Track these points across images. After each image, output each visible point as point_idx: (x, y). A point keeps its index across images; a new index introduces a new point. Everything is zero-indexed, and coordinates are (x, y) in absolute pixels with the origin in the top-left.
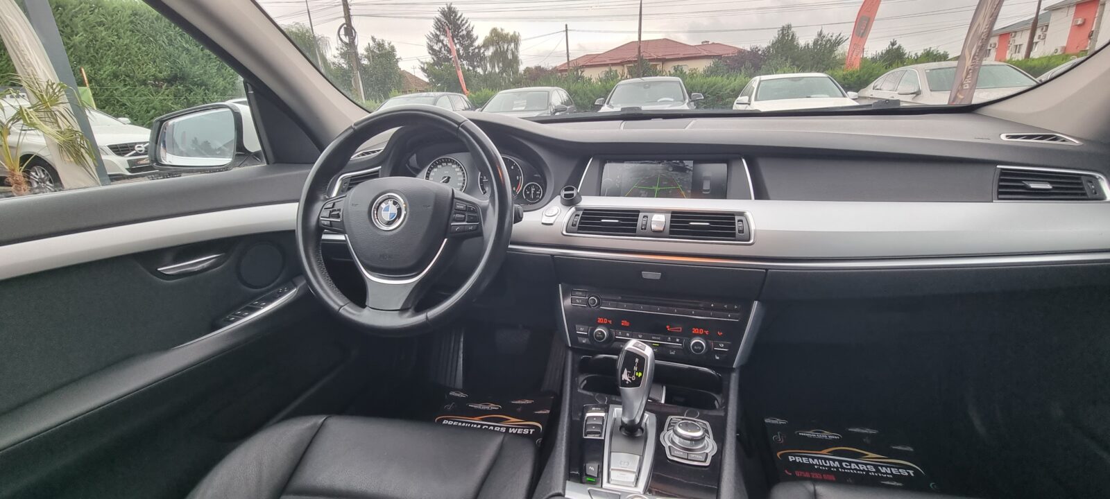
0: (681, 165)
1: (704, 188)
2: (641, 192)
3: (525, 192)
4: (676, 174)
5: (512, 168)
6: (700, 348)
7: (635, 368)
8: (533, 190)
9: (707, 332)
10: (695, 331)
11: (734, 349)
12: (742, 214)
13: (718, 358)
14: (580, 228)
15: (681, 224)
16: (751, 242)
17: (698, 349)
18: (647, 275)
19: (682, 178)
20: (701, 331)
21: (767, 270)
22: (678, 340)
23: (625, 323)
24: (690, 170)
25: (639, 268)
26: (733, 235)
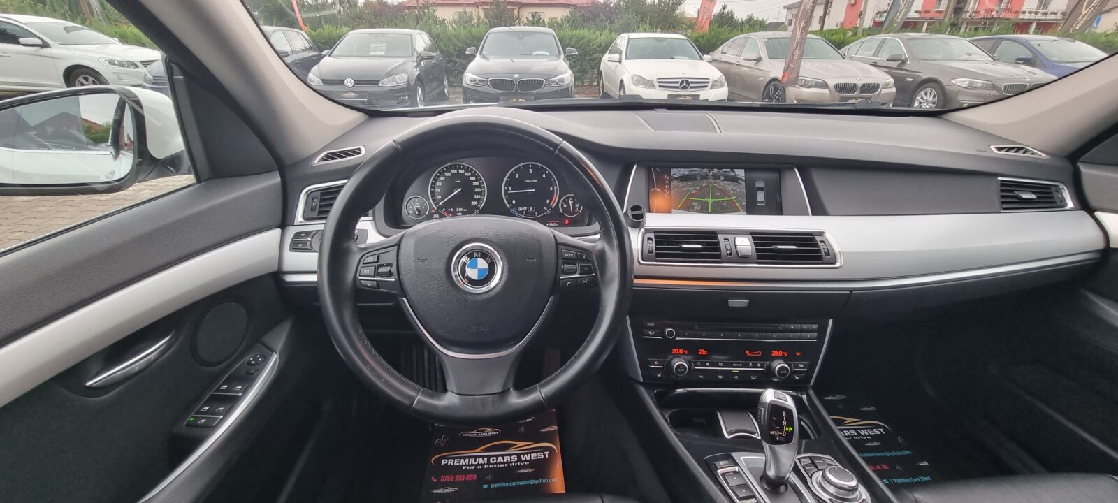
0: (732, 174)
1: (759, 200)
2: (694, 204)
3: (562, 205)
4: (729, 185)
5: (544, 176)
6: (785, 372)
7: (784, 423)
8: (571, 202)
9: (786, 354)
10: (775, 353)
11: (811, 368)
12: (821, 234)
13: (797, 378)
14: (658, 255)
15: (767, 245)
16: (838, 265)
17: (784, 374)
18: (733, 303)
19: (735, 188)
20: (780, 353)
21: (851, 291)
22: (759, 365)
23: (702, 352)
24: (742, 180)
25: (724, 296)
26: (820, 258)
